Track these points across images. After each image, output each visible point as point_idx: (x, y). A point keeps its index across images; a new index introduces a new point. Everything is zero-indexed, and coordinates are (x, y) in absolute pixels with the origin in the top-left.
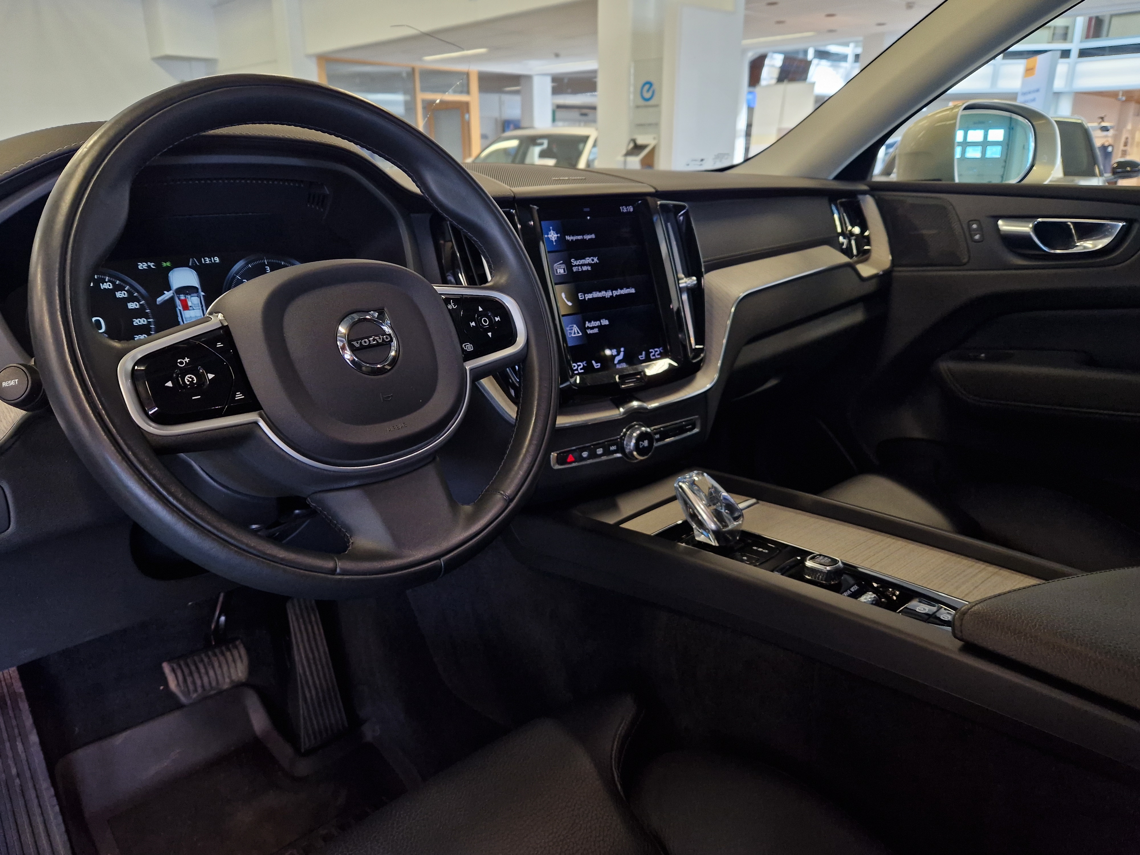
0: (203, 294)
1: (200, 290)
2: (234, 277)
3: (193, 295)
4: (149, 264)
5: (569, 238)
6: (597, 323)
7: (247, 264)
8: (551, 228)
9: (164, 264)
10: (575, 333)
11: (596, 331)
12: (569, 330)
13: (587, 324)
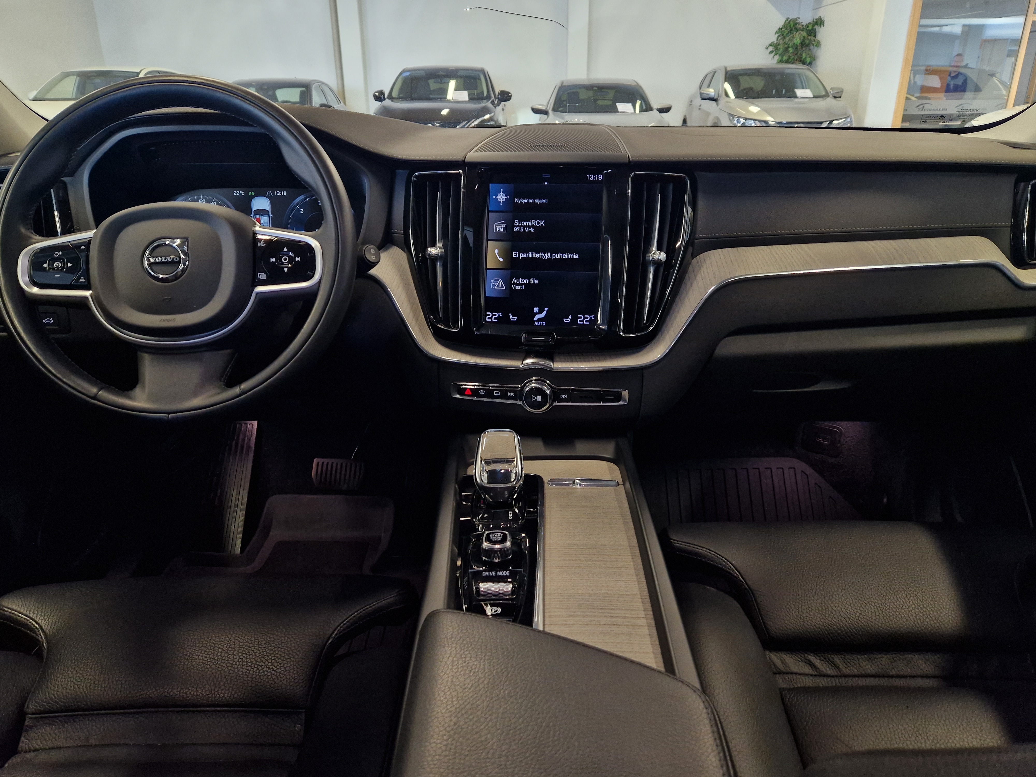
0: (272, 216)
1: (270, 213)
2: (295, 206)
3: (265, 216)
4: (241, 192)
5: (518, 200)
6: (526, 281)
7: (306, 198)
8: (502, 190)
9: (250, 193)
10: (498, 286)
11: (522, 287)
12: (493, 282)
13: (514, 280)
